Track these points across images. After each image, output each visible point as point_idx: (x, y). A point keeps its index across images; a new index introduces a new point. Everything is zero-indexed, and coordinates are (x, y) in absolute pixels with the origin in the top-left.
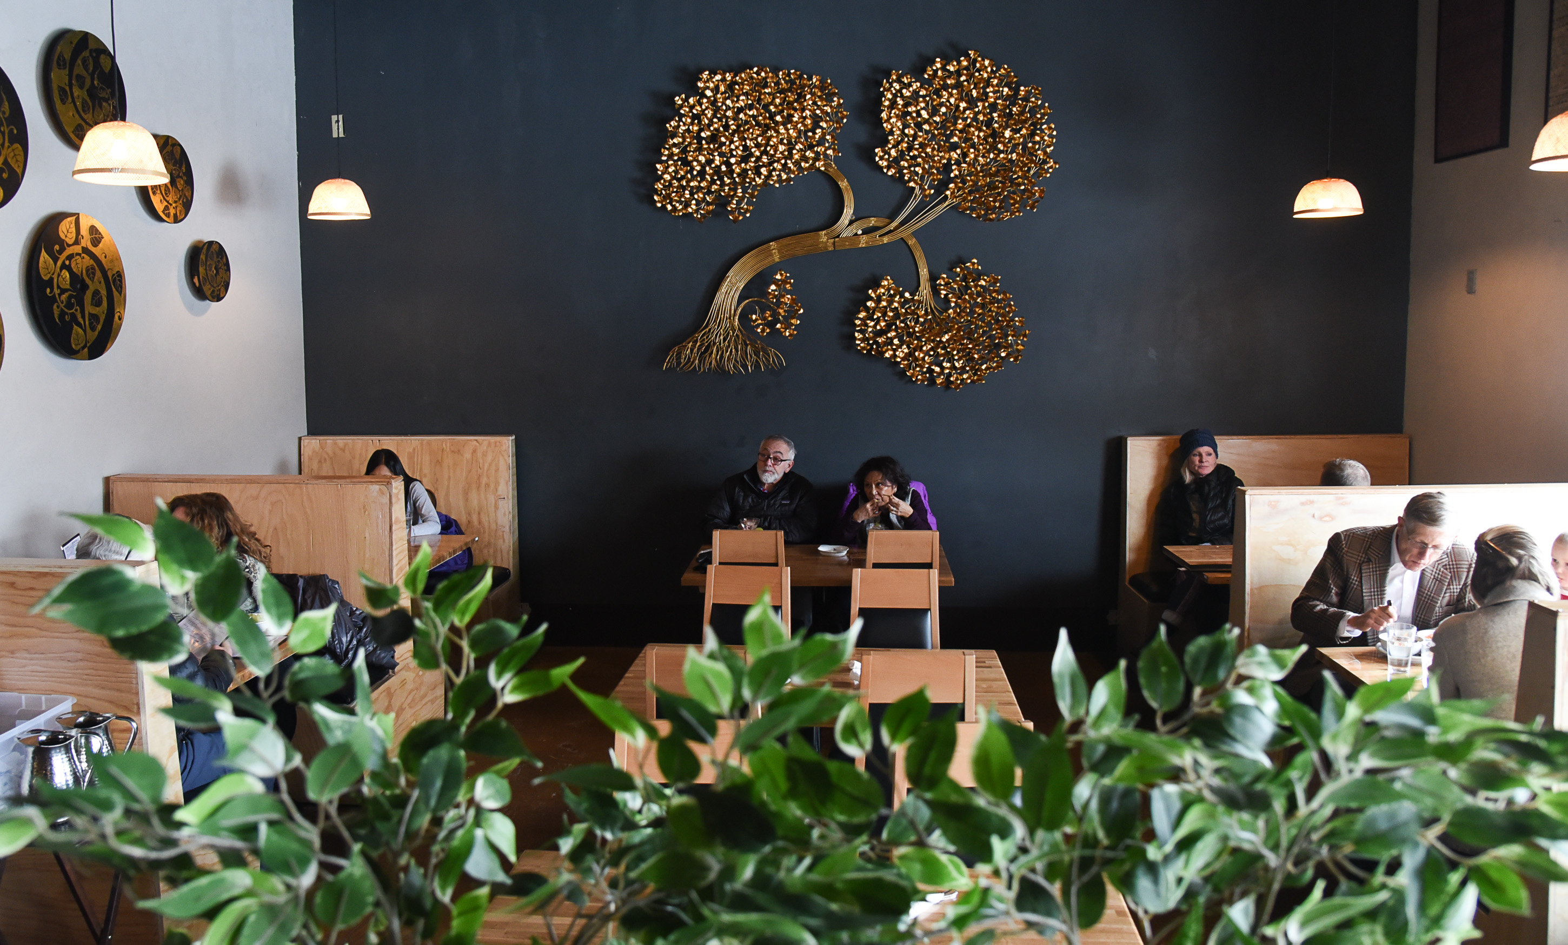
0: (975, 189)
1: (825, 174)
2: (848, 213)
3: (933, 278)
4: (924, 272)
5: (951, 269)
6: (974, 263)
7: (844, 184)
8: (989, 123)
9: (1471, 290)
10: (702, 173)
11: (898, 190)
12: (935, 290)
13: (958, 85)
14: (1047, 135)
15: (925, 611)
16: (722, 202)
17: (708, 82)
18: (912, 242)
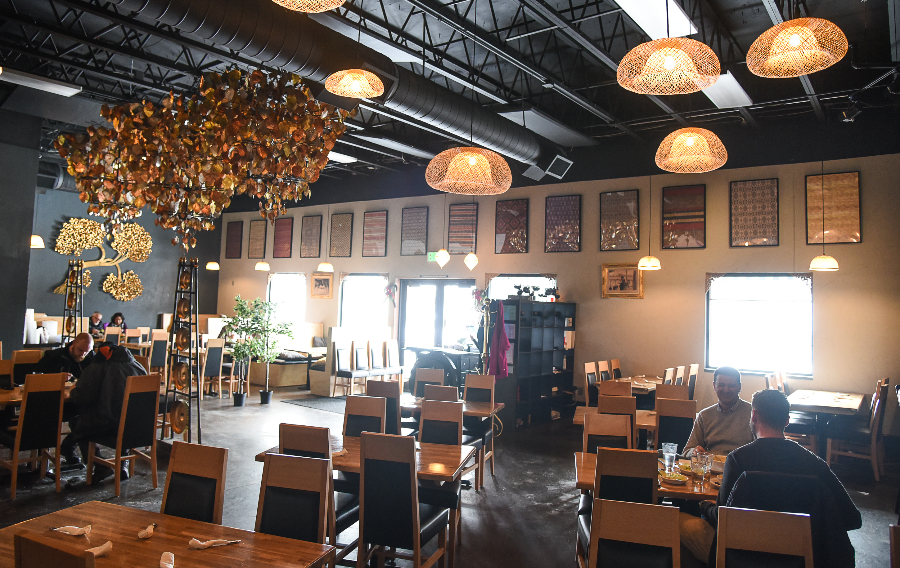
0: (133, 254)
1: (99, 248)
2: (104, 257)
3: (122, 275)
4: (120, 273)
5: (126, 273)
6: (132, 272)
7: (103, 250)
8: (138, 239)
9: (233, 285)
10: (69, 244)
11: (115, 253)
12: (122, 277)
13: (131, 230)
14: (150, 243)
15: (138, 337)
16: (73, 251)
17: (72, 221)
18: (118, 266)
